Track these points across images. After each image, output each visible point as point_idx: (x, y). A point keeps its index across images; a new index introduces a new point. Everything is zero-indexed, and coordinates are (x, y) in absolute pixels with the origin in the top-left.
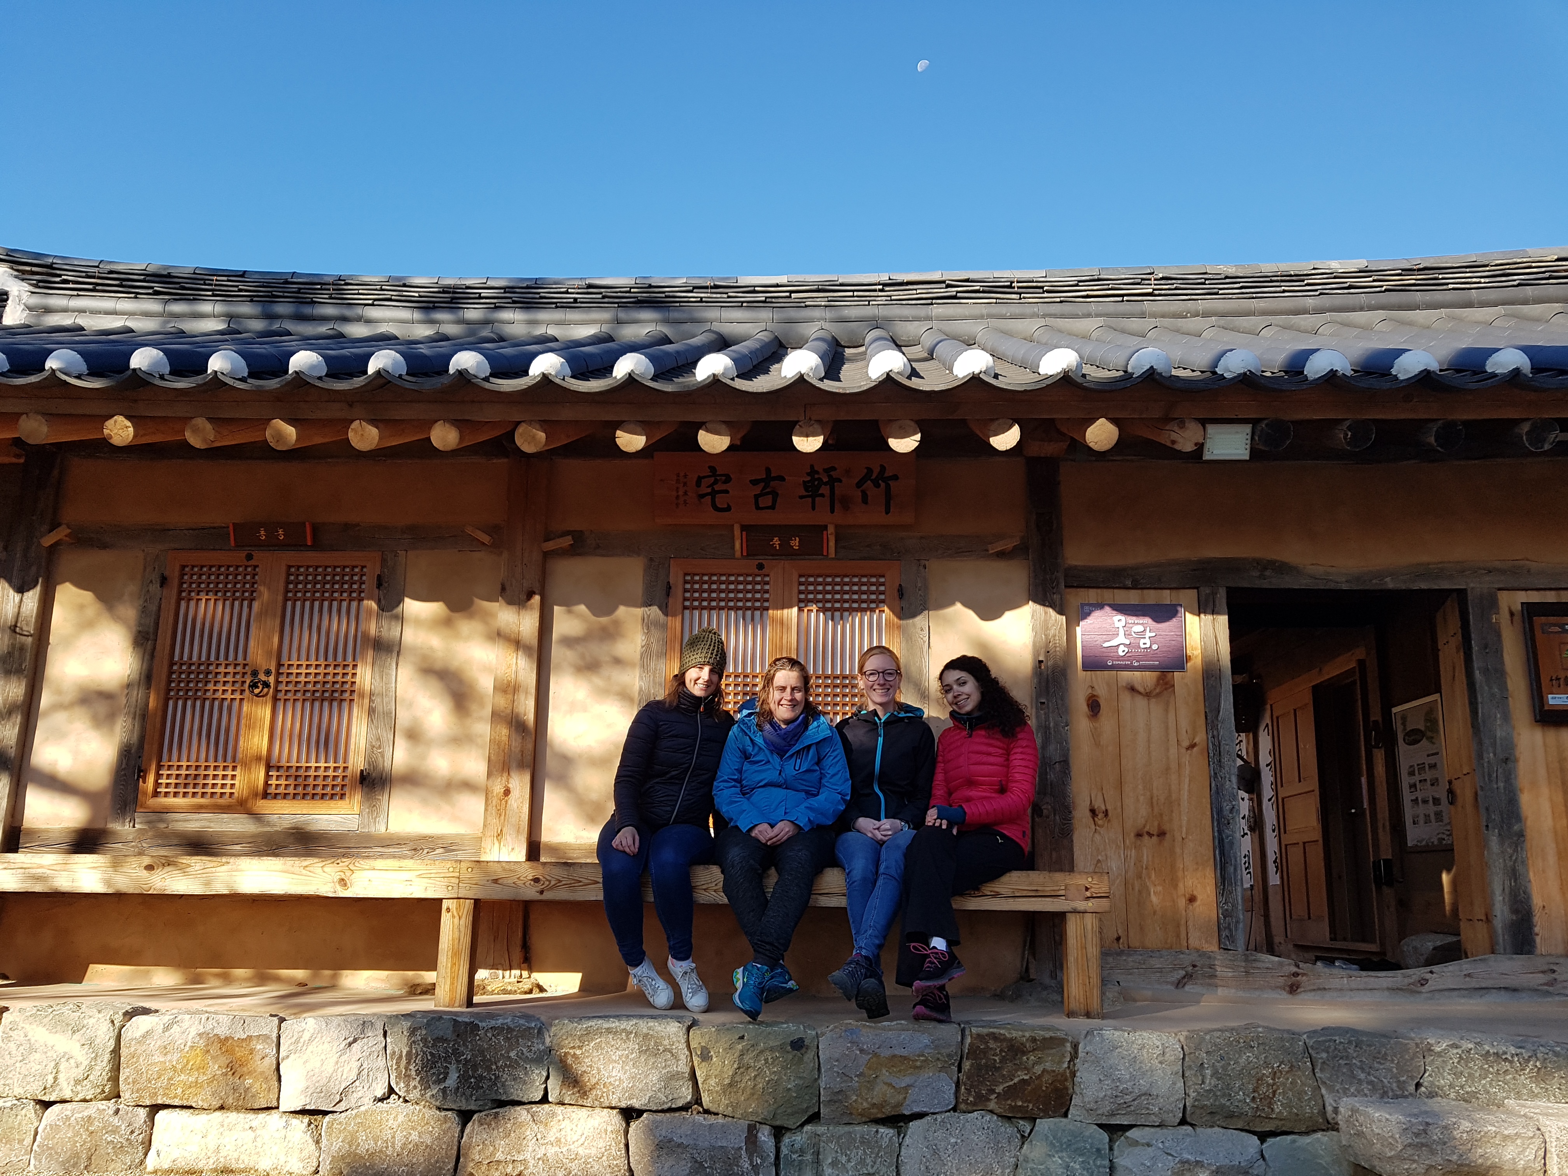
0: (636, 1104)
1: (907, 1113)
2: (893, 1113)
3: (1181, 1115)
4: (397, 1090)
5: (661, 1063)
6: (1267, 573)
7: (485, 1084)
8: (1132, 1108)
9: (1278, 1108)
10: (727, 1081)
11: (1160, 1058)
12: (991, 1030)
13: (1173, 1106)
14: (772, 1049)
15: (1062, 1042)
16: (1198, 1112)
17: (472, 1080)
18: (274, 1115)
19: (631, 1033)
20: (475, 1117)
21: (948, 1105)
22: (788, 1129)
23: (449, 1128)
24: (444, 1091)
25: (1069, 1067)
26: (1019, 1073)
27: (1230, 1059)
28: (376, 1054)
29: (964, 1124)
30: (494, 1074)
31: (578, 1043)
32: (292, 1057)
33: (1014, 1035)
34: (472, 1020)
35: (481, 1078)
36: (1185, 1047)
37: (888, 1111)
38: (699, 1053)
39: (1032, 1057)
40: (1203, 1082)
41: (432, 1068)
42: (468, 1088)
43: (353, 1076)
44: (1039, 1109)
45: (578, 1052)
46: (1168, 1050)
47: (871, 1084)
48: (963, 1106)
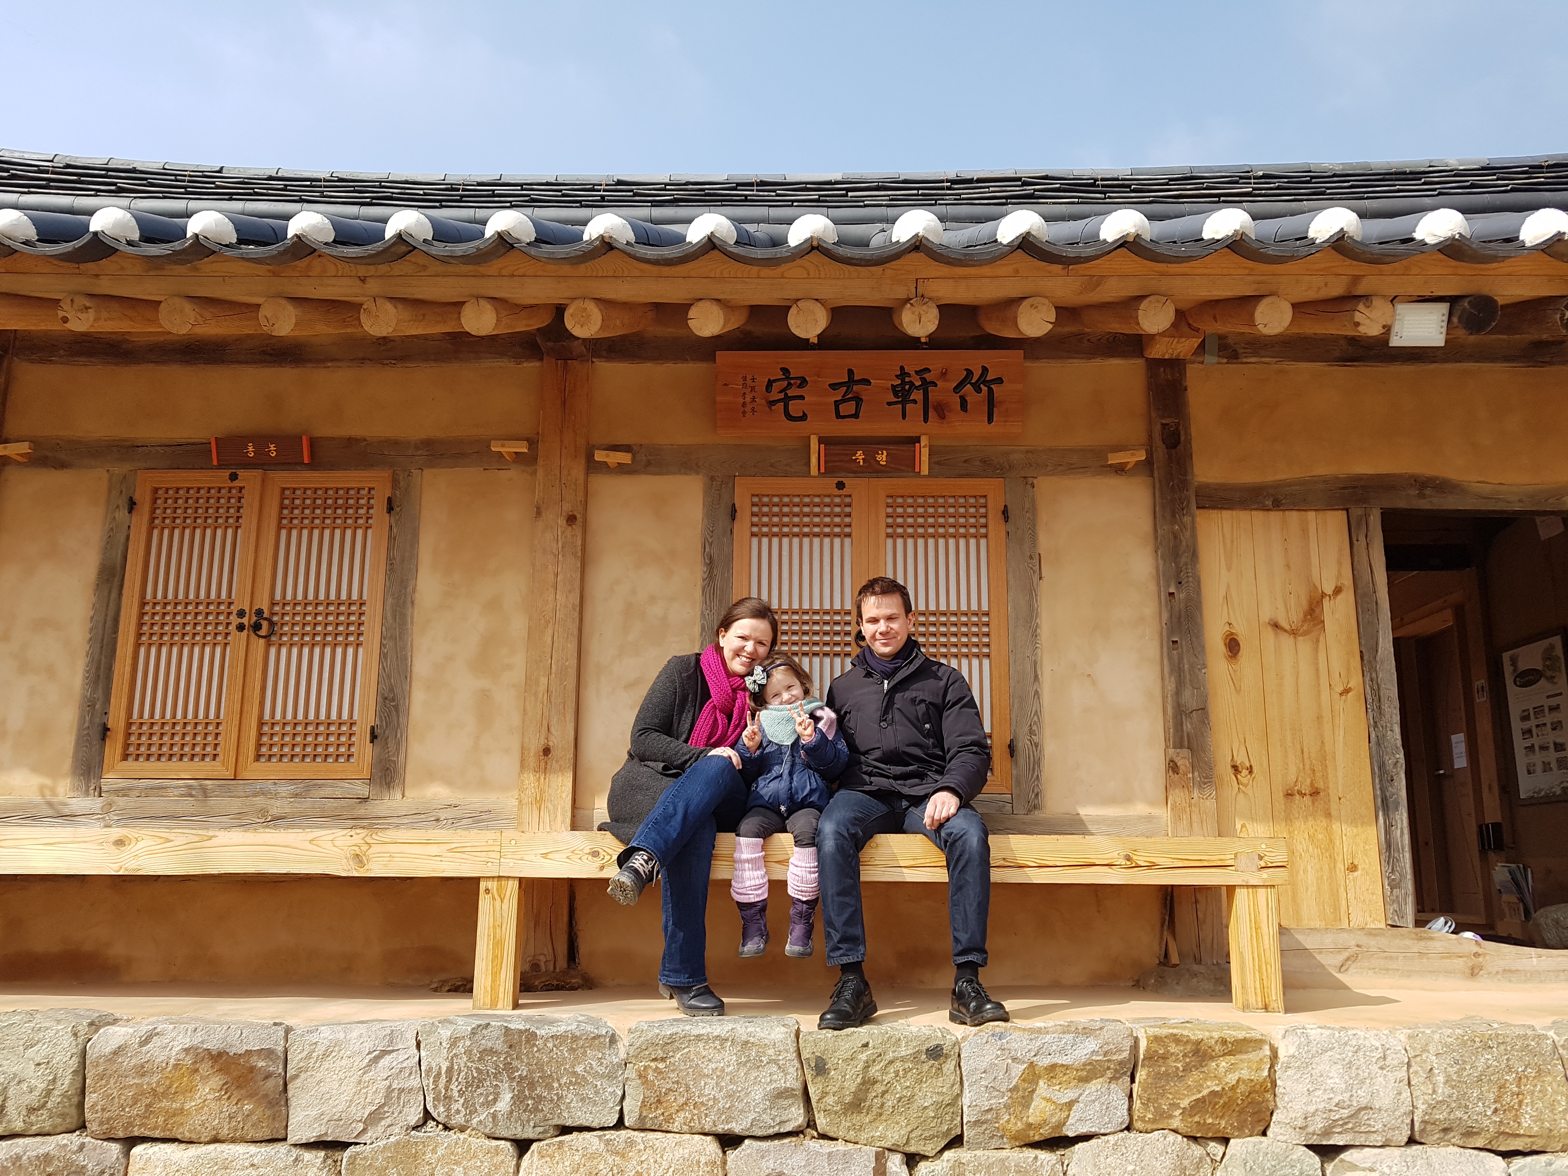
0: (737, 1128)
1: (1071, 1134)
2: (1053, 1135)
3: (1409, 1132)
4: (435, 1115)
5: (765, 1077)
6: (1428, 492)
7: (546, 1107)
8: (1350, 1126)
9: (1526, 1122)
10: (848, 1099)
11: (1381, 1063)
12: (1171, 1031)
13: (1399, 1121)
14: (903, 1059)
15: (1258, 1043)
16: (1429, 1127)
17: (530, 1102)
18: (281, 1148)
19: (727, 1040)
20: (534, 1146)
21: (1121, 1123)
22: (925, 1158)
23: (502, 1162)
24: (494, 1116)
25: (1269, 1075)
26: (1209, 1083)
27: (1465, 1062)
28: (408, 1071)
29: (1142, 1149)
30: (557, 1094)
31: (660, 1054)
32: (303, 1076)
33: (1200, 1037)
34: (528, 1027)
35: (540, 1098)
36: (1408, 1048)
37: (1046, 1132)
38: (813, 1065)
39: (1224, 1064)
40: (1434, 1092)
41: (478, 1087)
42: (525, 1111)
43: (379, 1099)
44: (1233, 1127)
45: (661, 1066)
46: (1389, 1052)
47: (1026, 1101)
48: (1138, 1125)
